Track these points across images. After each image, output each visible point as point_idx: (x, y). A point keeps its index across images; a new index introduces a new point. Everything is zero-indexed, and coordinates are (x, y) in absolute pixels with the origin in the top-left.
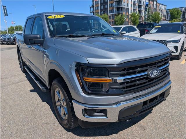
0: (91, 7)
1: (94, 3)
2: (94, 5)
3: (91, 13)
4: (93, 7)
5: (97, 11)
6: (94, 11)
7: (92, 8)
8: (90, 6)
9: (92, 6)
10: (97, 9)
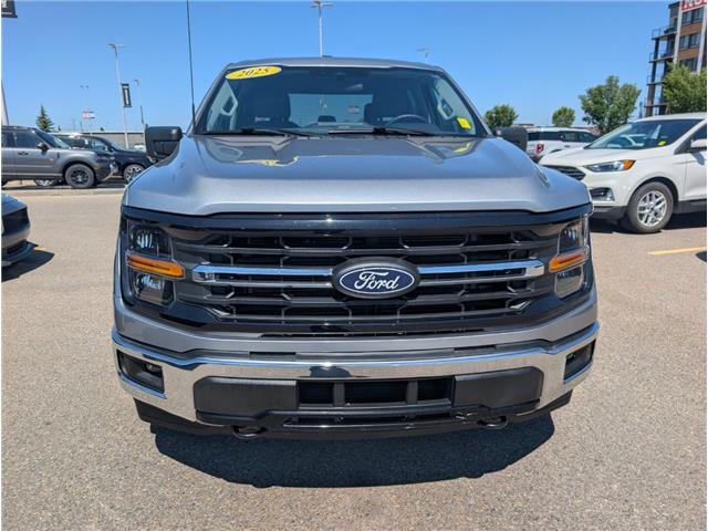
0: (658, 40)
1: (676, 20)
2: (674, 29)
3: (655, 63)
4: (671, 38)
5: (689, 54)
6: (672, 53)
7: (663, 45)
8: (656, 35)
9: (666, 32)
10: (686, 44)
